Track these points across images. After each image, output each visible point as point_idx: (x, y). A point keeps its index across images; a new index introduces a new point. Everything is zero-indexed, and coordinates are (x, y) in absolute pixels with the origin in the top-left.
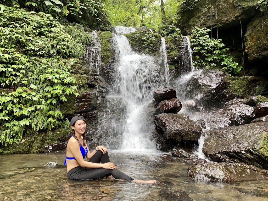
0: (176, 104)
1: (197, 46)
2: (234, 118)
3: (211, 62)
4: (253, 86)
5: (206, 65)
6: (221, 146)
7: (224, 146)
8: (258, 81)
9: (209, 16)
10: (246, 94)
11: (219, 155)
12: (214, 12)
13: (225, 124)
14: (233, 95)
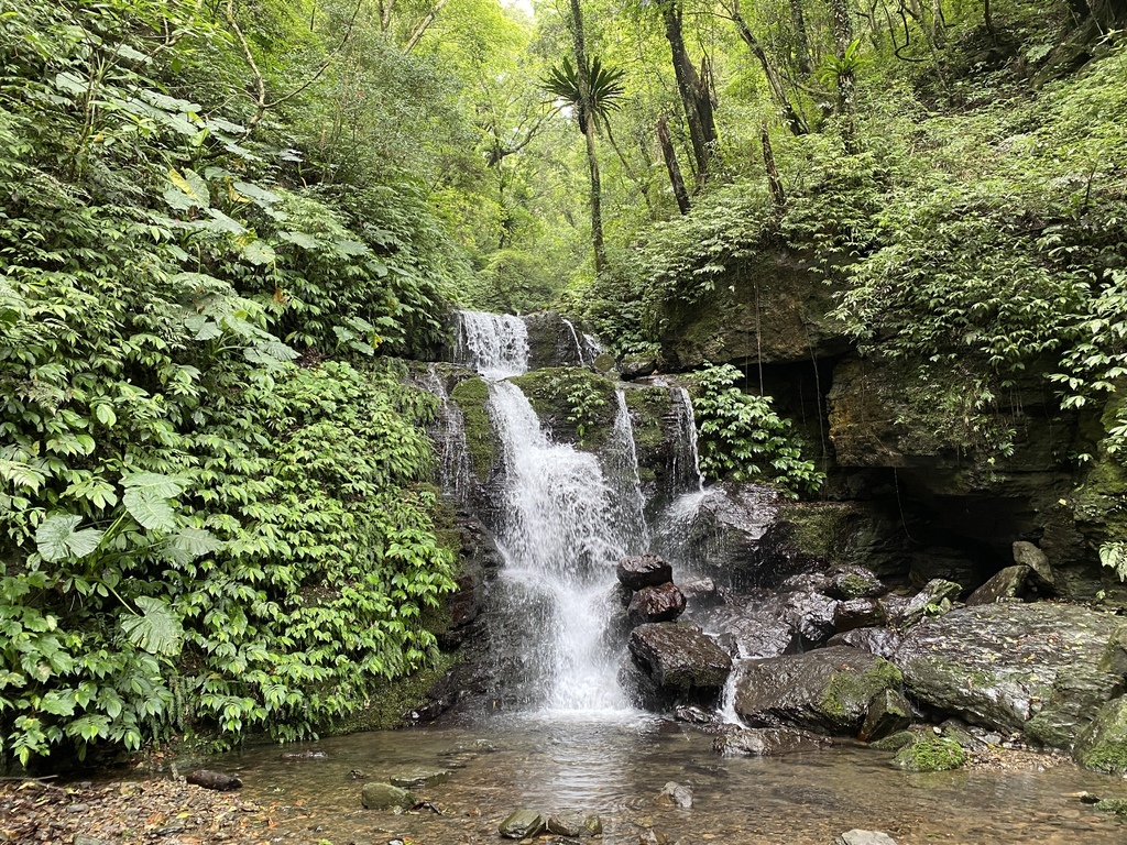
0: (673, 600)
1: (710, 417)
2: (799, 627)
3: (746, 462)
4: (851, 530)
5: (736, 469)
6: (766, 699)
7: (772, 697)
8: (861, 517)
9: (739, 331)
10: (834, 552)
11: (763, 716)
12: (751, 325)
13: (779, 643)
14: (802, 555)
